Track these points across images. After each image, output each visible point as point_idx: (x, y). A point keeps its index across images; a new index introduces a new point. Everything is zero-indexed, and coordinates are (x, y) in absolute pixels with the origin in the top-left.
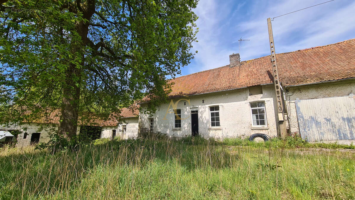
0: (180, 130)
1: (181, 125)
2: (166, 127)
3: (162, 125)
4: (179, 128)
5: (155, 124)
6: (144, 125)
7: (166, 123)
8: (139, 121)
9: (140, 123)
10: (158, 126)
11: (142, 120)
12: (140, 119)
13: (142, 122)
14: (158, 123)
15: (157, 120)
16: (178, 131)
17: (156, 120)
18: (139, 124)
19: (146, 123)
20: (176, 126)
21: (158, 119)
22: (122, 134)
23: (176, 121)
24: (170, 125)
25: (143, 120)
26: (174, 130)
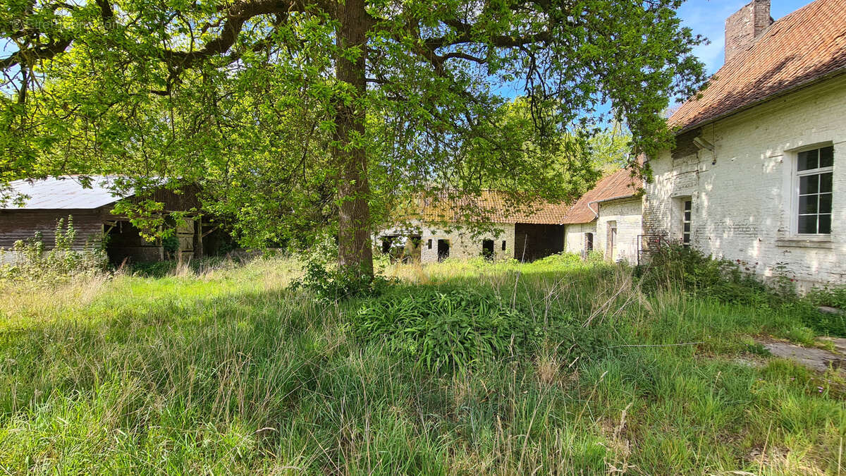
0: (821, 246)
1: (833, 225)
2: (746, 231)
3: (728, 221)
4: (819, 237)
5: (697, 217)
6: (659, 221)
7: (749, 214)
8: (643, 207)
9: (645, 213)
10: (710, 227)
11: (651, 206)
12: (647, 200)
13: (651, 211)
14: (710, 214)
15: (706, 203)
16: (813, 253)
17: (702, 203)
18: (643, 217)
19: (665, 214)
20: (807, 226)
21: (709, 200)
22: (608, 244)
23: (808, 203)
24: (769, 222)
25: (655, 203)
26: (786, 244)
